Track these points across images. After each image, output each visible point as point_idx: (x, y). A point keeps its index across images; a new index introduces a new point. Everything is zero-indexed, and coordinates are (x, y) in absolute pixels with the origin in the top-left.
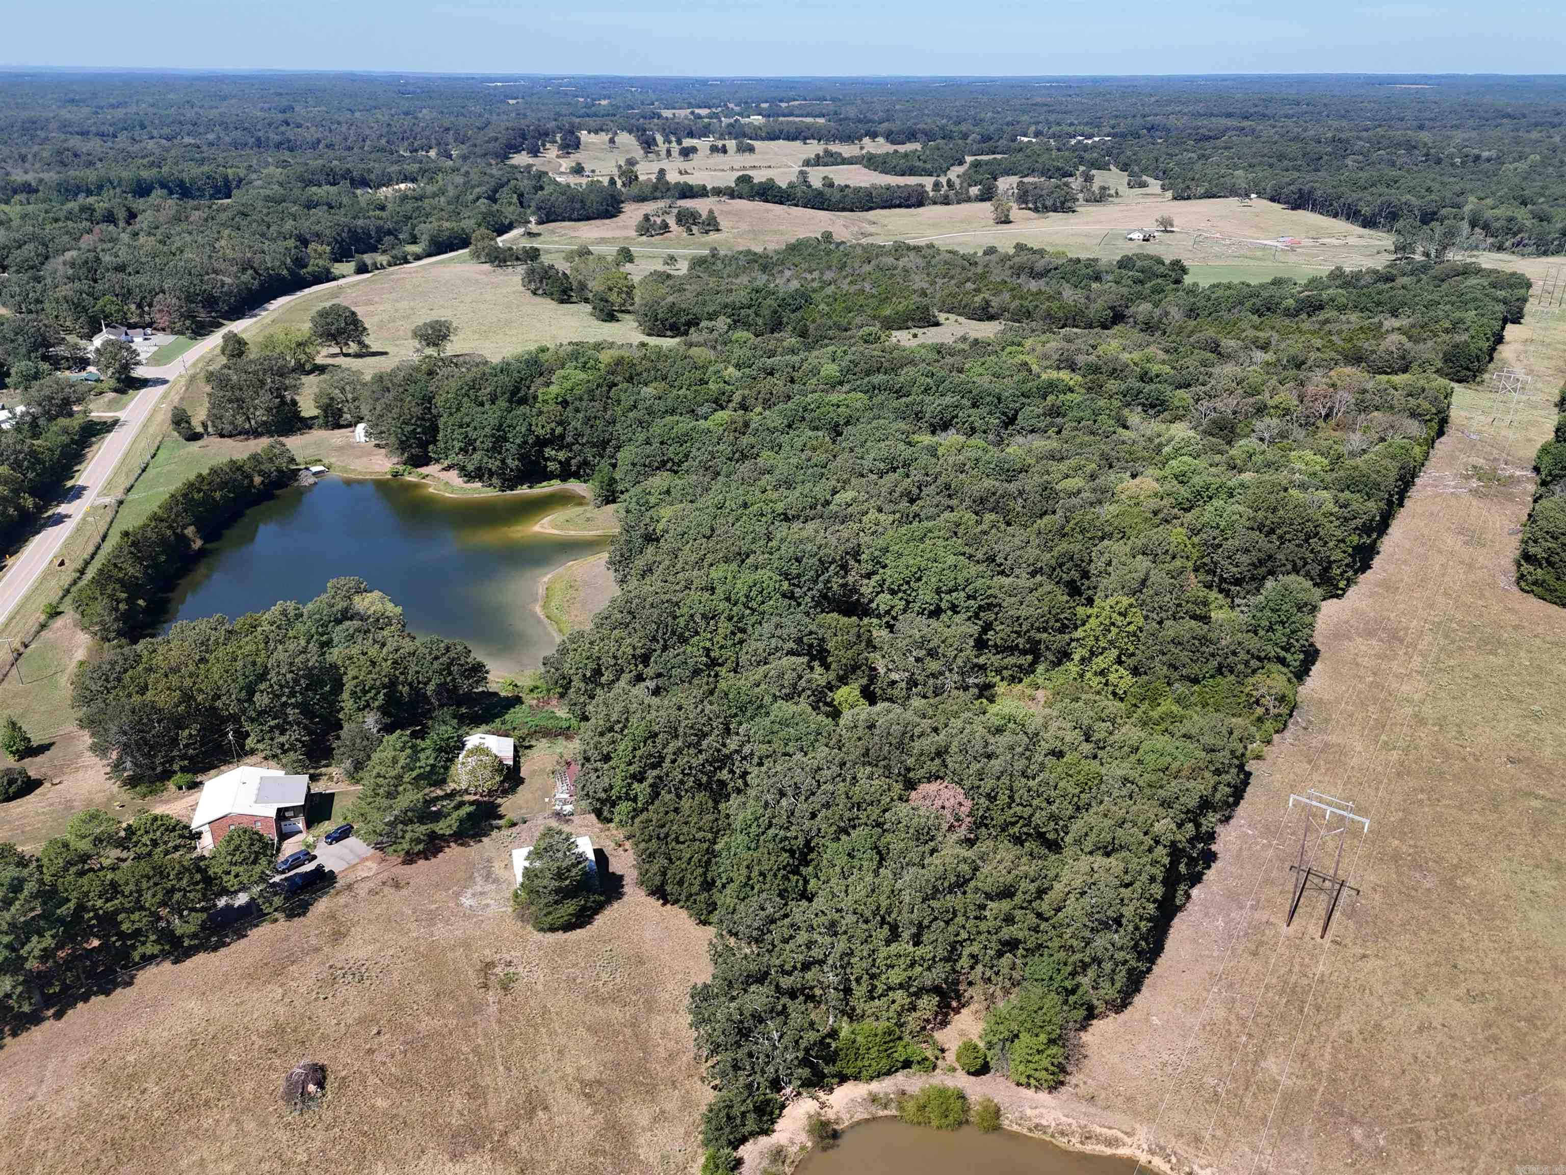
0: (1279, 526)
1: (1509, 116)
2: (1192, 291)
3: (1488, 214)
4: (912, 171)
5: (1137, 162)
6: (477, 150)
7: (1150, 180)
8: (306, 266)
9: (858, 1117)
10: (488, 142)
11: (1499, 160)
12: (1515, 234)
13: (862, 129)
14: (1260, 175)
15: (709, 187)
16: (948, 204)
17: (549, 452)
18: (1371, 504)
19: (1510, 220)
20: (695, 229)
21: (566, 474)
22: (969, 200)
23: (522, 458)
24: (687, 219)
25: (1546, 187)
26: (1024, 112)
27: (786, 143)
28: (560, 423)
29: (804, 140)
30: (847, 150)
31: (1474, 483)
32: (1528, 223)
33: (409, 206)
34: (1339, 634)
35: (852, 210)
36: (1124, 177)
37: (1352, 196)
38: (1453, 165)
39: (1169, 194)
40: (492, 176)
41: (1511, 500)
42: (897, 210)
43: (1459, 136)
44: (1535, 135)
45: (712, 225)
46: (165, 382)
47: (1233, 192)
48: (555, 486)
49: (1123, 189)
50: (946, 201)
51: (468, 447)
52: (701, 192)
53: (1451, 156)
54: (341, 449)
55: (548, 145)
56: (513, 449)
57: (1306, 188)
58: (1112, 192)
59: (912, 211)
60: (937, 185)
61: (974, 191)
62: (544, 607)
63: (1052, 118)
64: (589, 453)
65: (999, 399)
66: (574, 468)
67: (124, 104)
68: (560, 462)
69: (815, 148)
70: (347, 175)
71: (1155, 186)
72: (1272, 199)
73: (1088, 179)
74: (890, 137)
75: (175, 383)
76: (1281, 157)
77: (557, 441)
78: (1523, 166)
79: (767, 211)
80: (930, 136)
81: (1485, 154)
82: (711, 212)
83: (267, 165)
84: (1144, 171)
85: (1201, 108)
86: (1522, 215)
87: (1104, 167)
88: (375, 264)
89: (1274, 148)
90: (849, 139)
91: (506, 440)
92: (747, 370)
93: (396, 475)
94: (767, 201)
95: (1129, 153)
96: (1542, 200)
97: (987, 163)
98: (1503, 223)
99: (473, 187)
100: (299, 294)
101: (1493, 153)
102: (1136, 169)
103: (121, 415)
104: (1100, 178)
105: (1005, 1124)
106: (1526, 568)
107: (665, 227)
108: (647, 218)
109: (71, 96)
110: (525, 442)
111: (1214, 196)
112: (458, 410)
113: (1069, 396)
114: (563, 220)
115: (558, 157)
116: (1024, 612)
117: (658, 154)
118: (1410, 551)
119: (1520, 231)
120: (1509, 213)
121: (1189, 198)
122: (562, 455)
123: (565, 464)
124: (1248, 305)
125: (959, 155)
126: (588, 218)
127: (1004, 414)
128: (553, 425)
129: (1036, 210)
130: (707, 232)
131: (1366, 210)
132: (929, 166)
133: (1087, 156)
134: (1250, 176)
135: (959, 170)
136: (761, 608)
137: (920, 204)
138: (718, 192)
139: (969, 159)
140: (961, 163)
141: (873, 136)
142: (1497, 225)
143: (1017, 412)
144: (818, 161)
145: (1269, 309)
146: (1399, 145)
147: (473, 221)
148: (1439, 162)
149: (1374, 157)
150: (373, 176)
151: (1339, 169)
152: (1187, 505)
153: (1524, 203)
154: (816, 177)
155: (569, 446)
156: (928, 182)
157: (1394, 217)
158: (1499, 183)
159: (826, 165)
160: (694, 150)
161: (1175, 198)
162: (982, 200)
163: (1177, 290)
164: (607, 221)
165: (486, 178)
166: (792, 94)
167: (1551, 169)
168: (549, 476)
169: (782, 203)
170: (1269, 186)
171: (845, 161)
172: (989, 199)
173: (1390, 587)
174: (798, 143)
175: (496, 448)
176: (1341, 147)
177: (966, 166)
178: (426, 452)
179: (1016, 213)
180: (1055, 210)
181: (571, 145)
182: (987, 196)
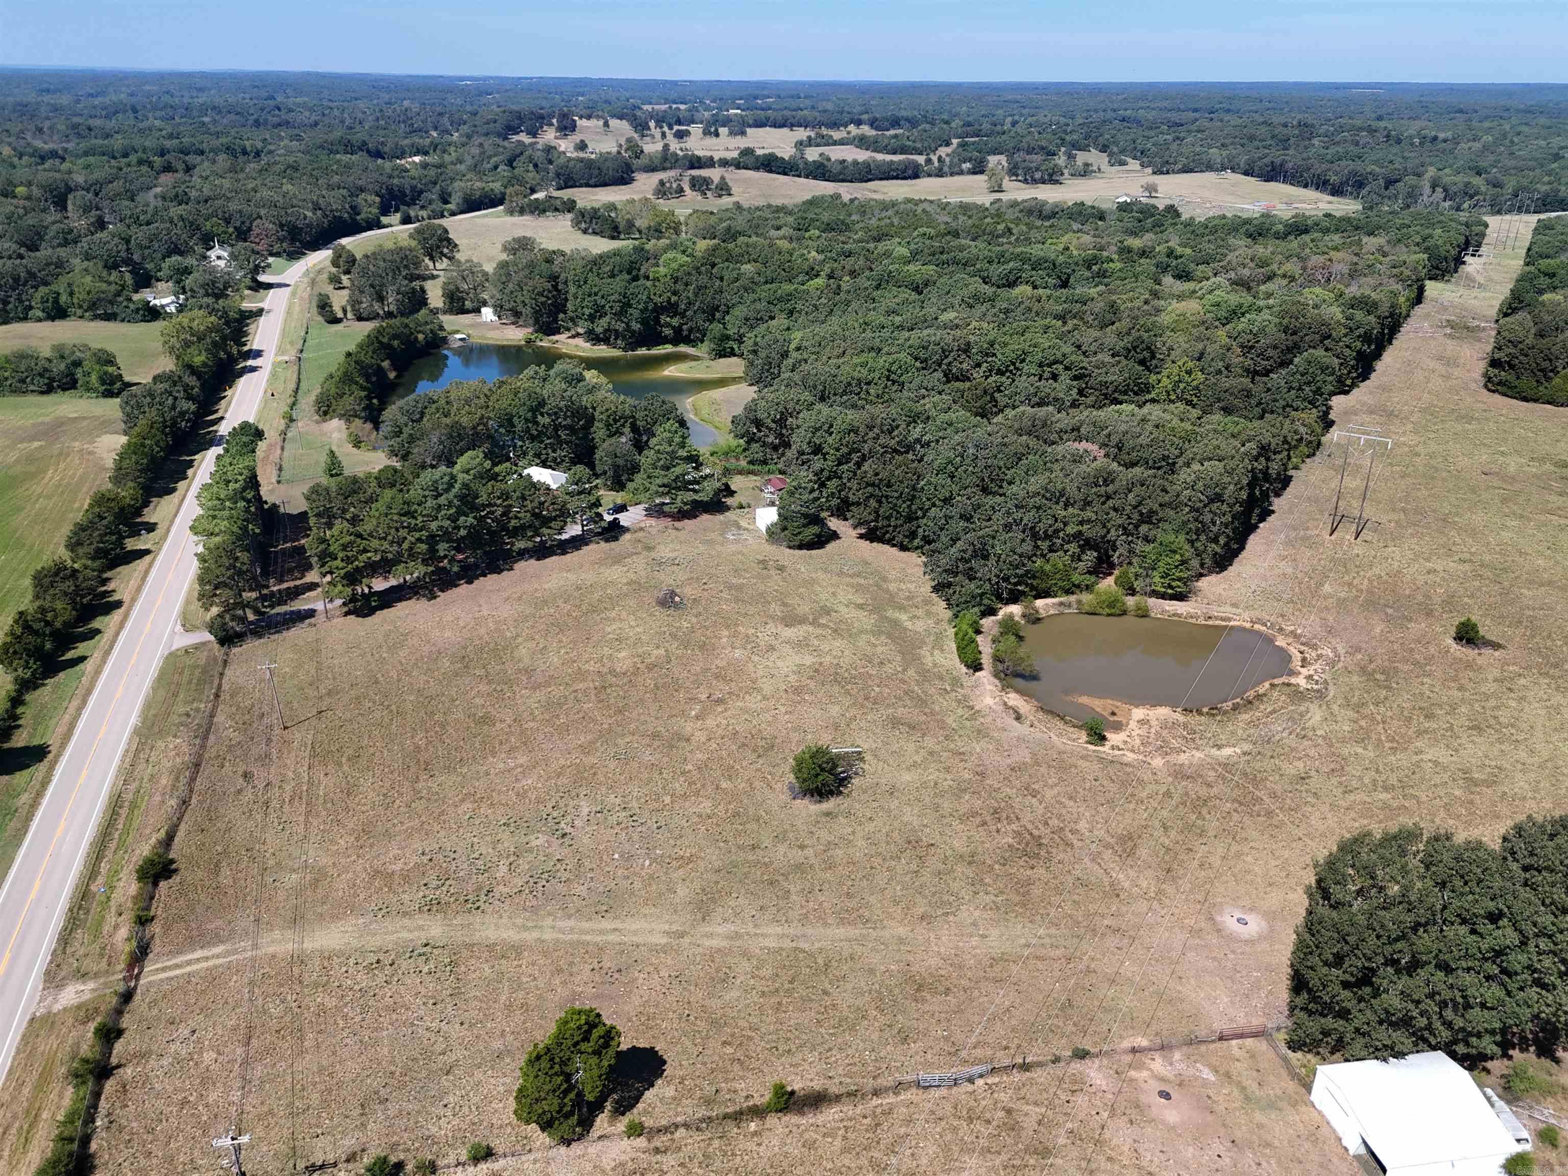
0: (1300, 329)
1: (1461, 111)
2: (1189, 223)
3: (1447, 180)
4: (903, 150)
5: (1116, 143)
6: (479, 129)
7: (1129, 160)
8: (359, 214)
9: (1052, 612)
10: (488, 123)
11: (1456, 141)
12: (1471, 197)
13: (846, 117)
14: (1234, 152)
15: (716, 158)
16: (942, 176)
17: (664, 319)
18: (1371, 318)
19: (1467, 184)
20: (709, 194)
21: (679, 338)
22: (961, 173)
23: (644, 322)
24: (700, 185)
25: (1499, 161)
26: (997, 107)
27: (773, 129)
28: (675, 293)
29: (792, 126)
30: (837, 135)
31: (1448, 331)
32: (1483, 189)
33: (432, 172)
34: (1348, 413)
35: (852, 182)
36: (1104, 157)
37: (1319, 168)
38: (1412, 144)
39: (1149, 170)
40: (505, 148)
41: (1479, 341)
42: (894, 181)
43: (1416, 125)
44: (1487, 124)
45: (724, 189)
46: (288, 285)
47: (1209, 167)
48: (669, 349)
49: (1105, 166)
50: (940, 174)
51: (598, 312)
52: (709, 163)
53: (1411, 137)
54: (472, 326)
55: (545, 128)
56: (636, 313)
57: (1278, 161)
58: (1095, 168)
59: (909, 182)
60: (929, 161)
61: (967, 166)
62: (696, 414)
63: (1025, 111)
64: (700, 320)
65: (1054, 265)
66: (685, 333)
67: (102, 93)
68: (673, 328)
69: (802, 134)
70: (363, 146)
71: (1134, 165)
72: (1246, 173)
73: (1071, 157)
74: (872, 124)
75: (297, 285)
76: (1252, 138)
77: (671, 308)
78: (1477, 145)
79: (774, 180)
80: (913, 123)
81: (1442, 135)
82: (723, 178)
83: (281, 139)
84: (1122, 151)
85: (1165, 104)
86: (1478, 182)
87: (1085, 149)
88: (417, 216)
89: (1245, 131)
90: (835, 125)
91: (630, 306)
92: (829, 255)
93: (529, 341)
94: (771, 171)
95: (1107, 136)
96: (1495, 170)
97: (973, 143)
98: (1461, 186)
99: (490, 157)
100: (358, 237)
101: (1449, 135)
102: (1115, 149)
103: (264, 305)
104: (1081, 158)
105: (1153, 615)
106: (1493, 372)
107: (681, 190)
108: (662, 183)
109: (45, 86)
110: (646, 309)
111: (1191, 171)
112: (585, 282)
113: (1111, 264)
114: (581, 186)
115: (556, 138)
116: (1110, 378)
117: (653, 137)
118: (1399, 370)
119: (1477, 193)
120: (1466, 180)
121: (1168, 173)
122: (675, 322)
123: (678, 330)
124: (1243, 230)
125: (946, 137)
126: (605, 185)
127: (1059, 277)
128: (669, 294)
129: (1025, 181)
130: (720, 196)
131: (1334, 179)
132: (919, 145)
133: (1068, 138)
134: (1224, 153)
135: (949, 150)
136: (902, 379)
137: (916, 176)
138: (724, 163)
139: (955, 141)
140: (948, 144)
141: (859, 123)
142: (1454, 189)
143: (1069, 276)
144: (810, 142)
145: (1260, 235)
146: (1361, 129)
147: (499, 184)
148: (1399, 142)
149: (1338, 139)
150: (386, 149)
151: (1306, 148)
152: (1224, 321)
153: (1479, 174)
154: (812, 154)
155: (683, 314)
156: (921, 159)
157: (1360, 185)
158: (1455, 158)
159: (818, 145)
160: (687, 133)
161: (1154, 173)
162: (975, 173)
163: (1175, 224)
164: (623, 187)
165: (501, 150)
166: (765, 92)
167: (1502, 149)
168: (665, 341)
169: (785, 174)
170: (1243, 160)
171: (835, 143)
172: (982, 172)
173: (1384, 388)
174: (785, 130)
175: (620, 314)
176: (1306, 130)
177: (955, 146)
178: (556, 320)
179: (1006, 183)
180: (1044, 182)
181: (567, 128)
182: (979, 169)
